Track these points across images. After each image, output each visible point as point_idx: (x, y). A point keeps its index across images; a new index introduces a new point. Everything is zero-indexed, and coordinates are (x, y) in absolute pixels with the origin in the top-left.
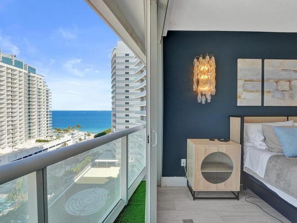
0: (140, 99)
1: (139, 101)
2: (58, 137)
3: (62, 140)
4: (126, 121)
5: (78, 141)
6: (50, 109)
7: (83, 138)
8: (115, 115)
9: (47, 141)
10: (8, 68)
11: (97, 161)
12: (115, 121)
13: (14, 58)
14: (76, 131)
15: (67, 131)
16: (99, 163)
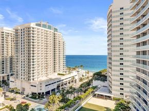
0: (136, 45)
1: (135, 47)
2: (70, 73)
3: (72, 75)
4: (121, 64)
5: (81, 76)
6: (65, 54)
7: (84, 74)
8: (110, 59)
9: (64, 75)
10: (45, 30)
11: (96, 93)
12: (111, 63)
13: (47, 24)
14: (80, 70)
15: (74, 69)
16: (98, 95)
